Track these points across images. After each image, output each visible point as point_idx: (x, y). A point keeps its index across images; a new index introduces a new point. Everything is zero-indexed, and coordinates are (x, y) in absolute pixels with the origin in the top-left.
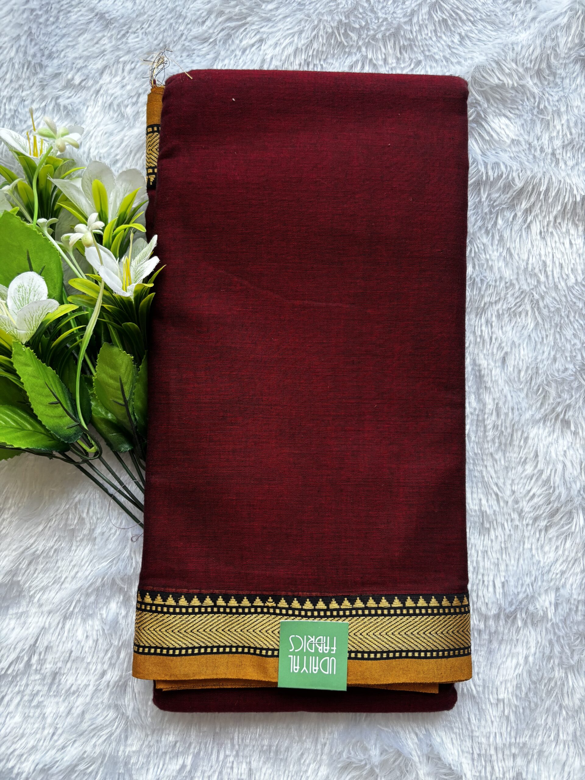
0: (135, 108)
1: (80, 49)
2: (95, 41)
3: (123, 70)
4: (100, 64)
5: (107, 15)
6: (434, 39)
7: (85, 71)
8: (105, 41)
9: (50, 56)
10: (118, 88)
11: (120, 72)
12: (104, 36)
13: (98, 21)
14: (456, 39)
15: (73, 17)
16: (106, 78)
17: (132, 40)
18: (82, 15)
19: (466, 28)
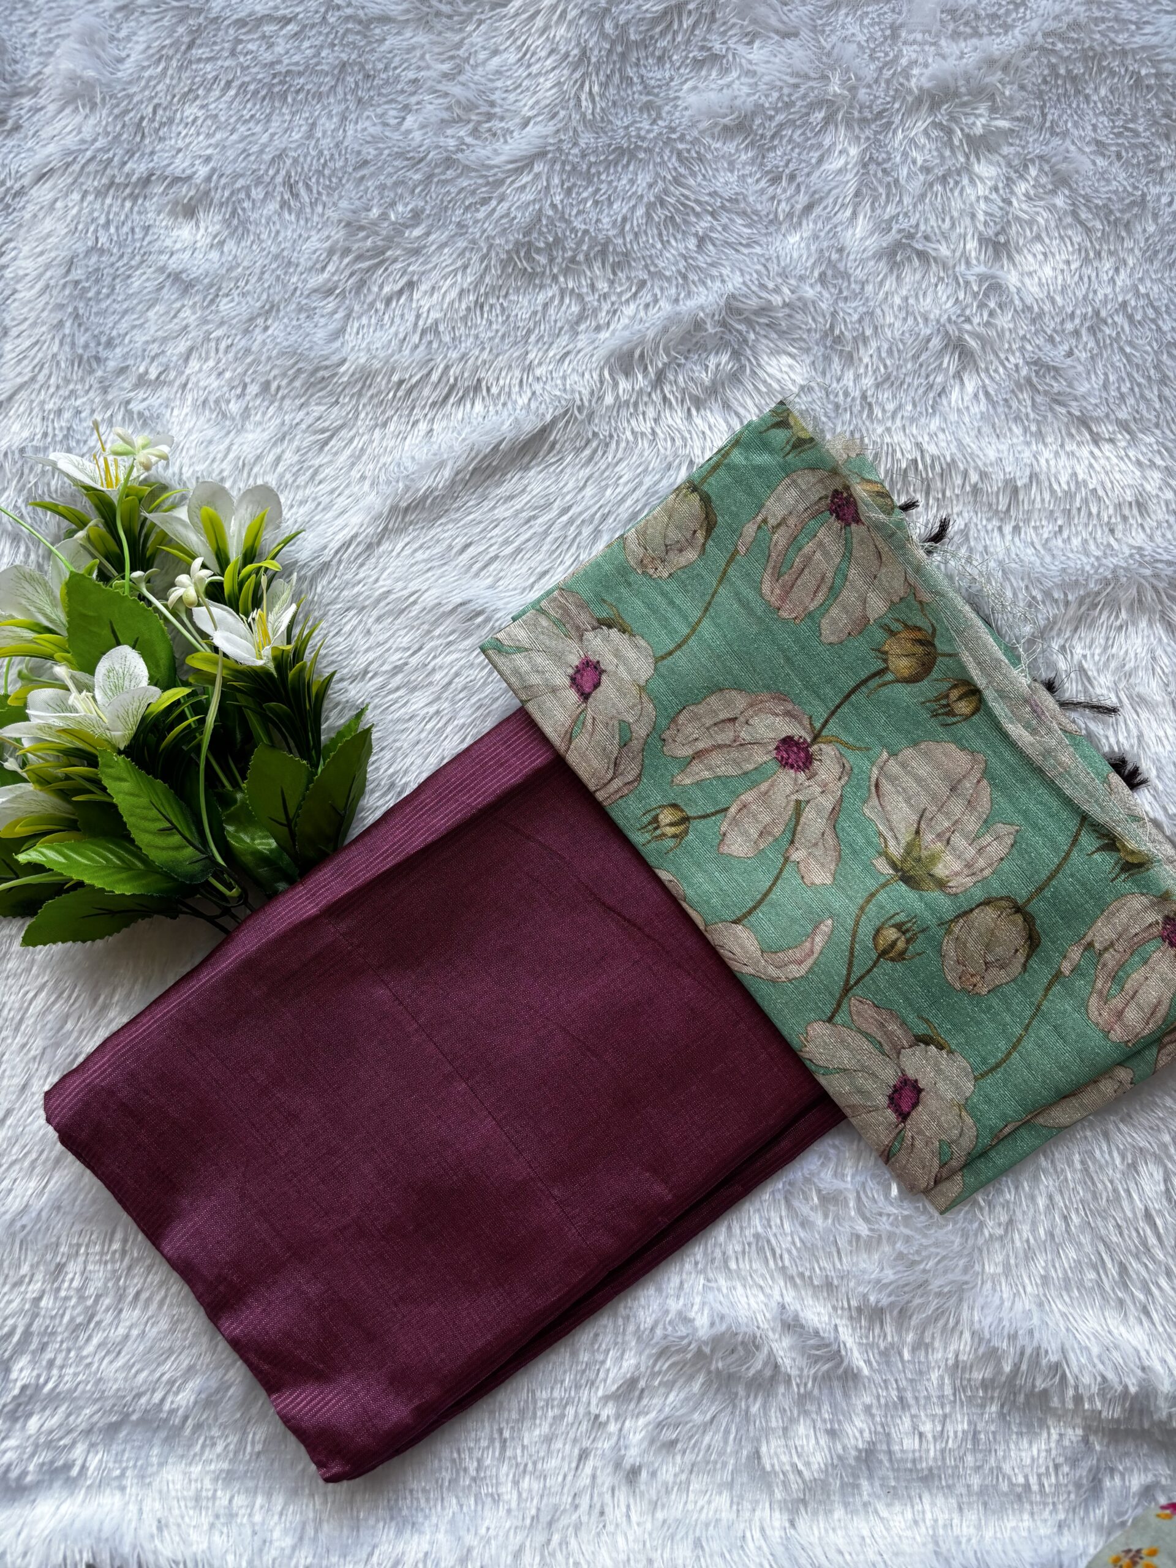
0: (242, 403)
1: (152, 330)
2: (172, 313)
3: (217, 350)
4: (183, 346)
5: (184, 276)
6: (659, 246)
7: (163, 359)
8: (186, 313)
9: (110, 344)
10: (213, 377)
11: (212, 354)
12: (183, 306)
13: (173, 284)
14: (692, 243)
15: (136, 284)
16: (194, 364)
17: (224, 305)
18: (148, 279)
19: (703, 224)
